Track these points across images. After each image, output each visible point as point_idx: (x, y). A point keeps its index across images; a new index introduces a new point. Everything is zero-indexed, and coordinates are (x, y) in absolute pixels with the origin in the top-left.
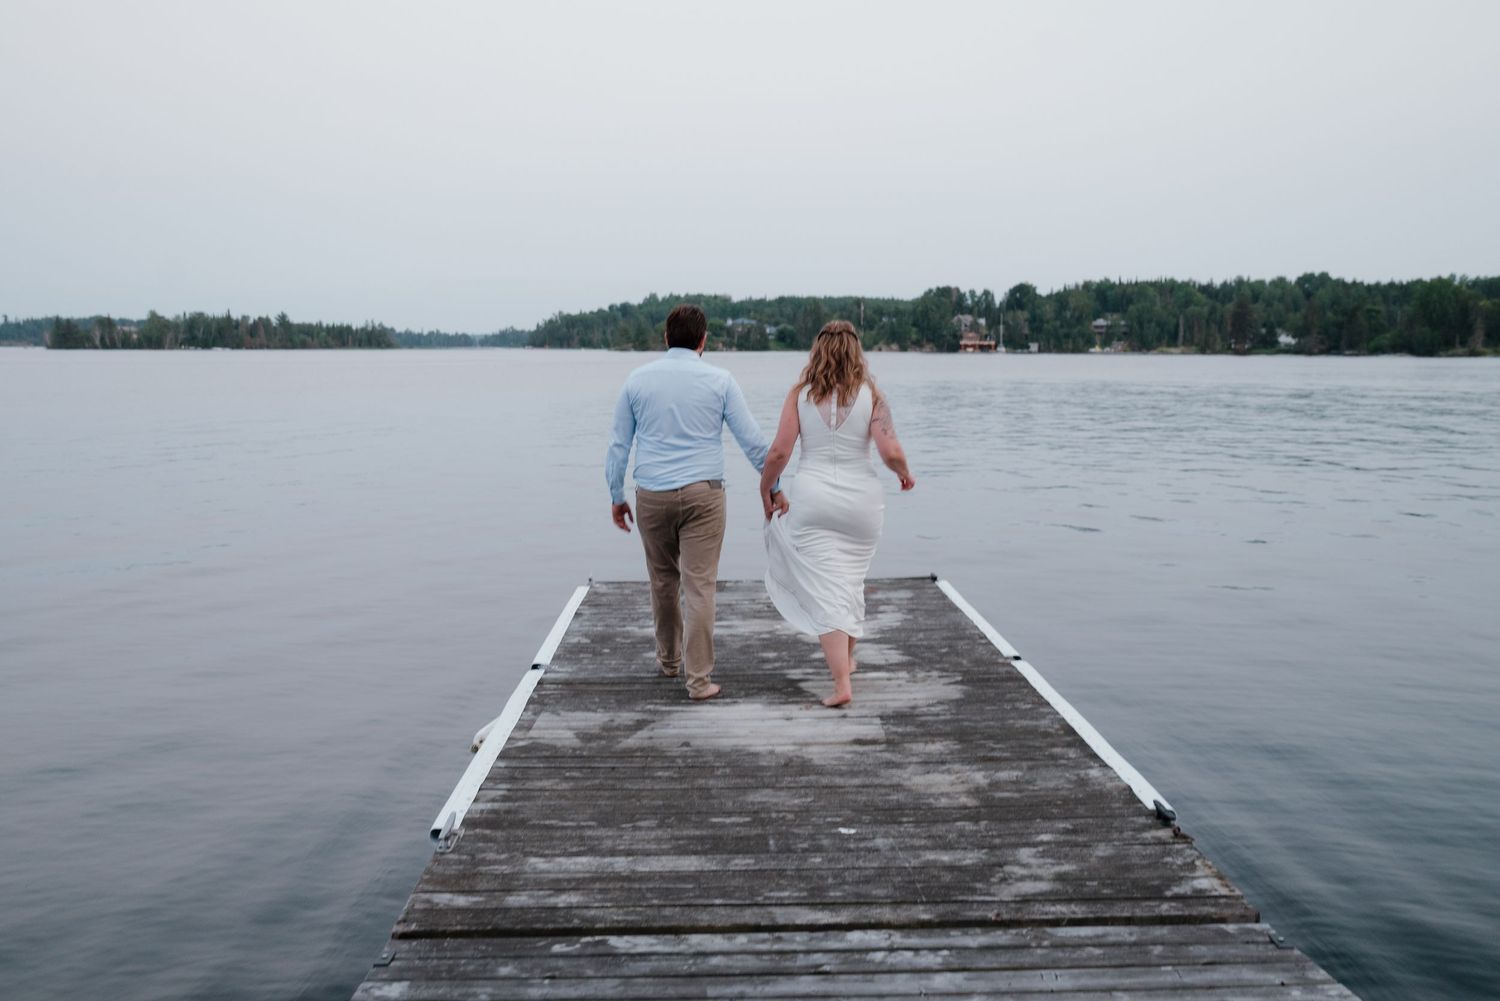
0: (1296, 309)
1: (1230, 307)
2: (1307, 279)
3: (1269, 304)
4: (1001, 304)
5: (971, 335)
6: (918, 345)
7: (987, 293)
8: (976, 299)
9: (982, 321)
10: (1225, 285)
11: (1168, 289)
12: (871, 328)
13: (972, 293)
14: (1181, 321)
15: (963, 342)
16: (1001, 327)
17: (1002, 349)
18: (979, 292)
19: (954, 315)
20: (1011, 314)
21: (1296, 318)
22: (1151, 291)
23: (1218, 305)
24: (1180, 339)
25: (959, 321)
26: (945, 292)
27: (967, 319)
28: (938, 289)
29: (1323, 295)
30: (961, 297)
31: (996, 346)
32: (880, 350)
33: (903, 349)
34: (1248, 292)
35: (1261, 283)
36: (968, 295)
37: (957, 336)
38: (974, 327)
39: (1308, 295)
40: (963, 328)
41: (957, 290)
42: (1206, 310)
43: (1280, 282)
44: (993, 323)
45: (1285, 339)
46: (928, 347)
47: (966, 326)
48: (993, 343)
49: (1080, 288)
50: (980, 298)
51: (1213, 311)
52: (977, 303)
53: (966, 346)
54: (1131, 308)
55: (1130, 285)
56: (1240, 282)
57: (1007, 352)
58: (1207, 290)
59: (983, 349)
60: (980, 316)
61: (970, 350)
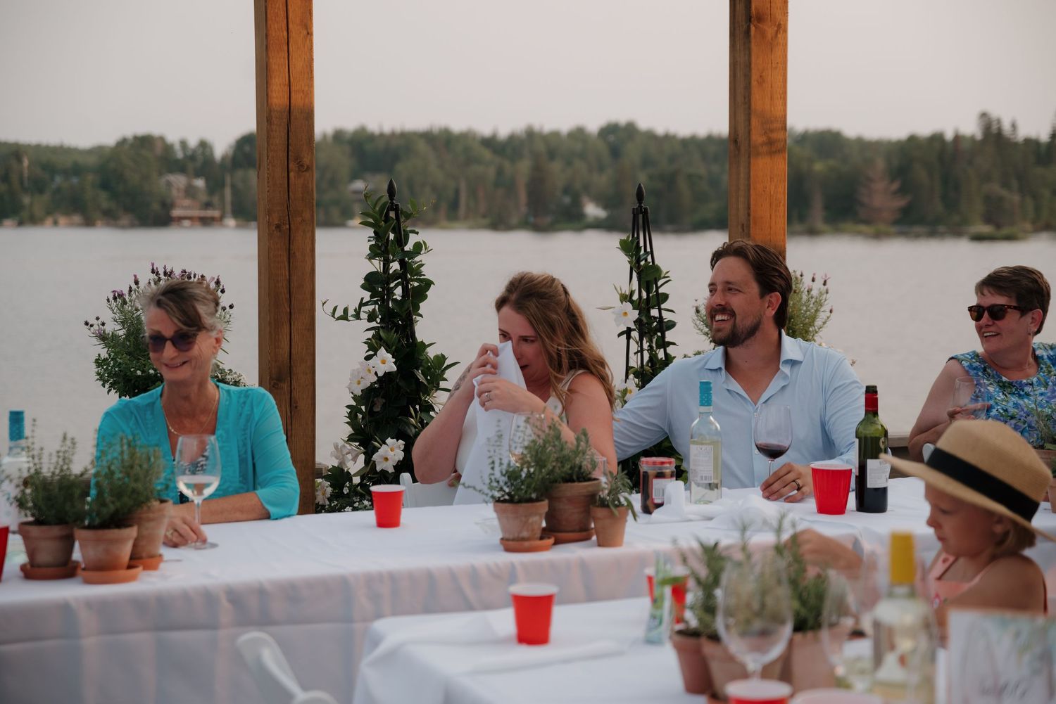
0: (601, 169)
1: (524, 167)
2: (610, 130)
3: (569, 163)
4: (224, 158)
5: (187, 202)
6: (111, 218)
7: (203, 145)
8: (189, 153)
9: (200, 183)
10: (512, 138)
11: (442, 142)
12: (41, 190)
13: (184, 144)
14: (463, 186)
15: (176, 213)
16: (228, 192)
17: (231, 222)
18: (193, 142)
19: (161, 174)
20: (240, 174)
21: (602, 181)
22: (422, 146)
23: (507, 165)
24: (462, 210)
25: (169, 184)
26: (144, 142)
27: (179, 180)
28: (136, 138)
29: (632, 153)
30: (168, 148)
31: (222, 218)
32: (56, 223)
33: (89, 223)
34: (541, 147)
35: (555, 135)
36: (177, 147)
37: (167, 205)
38: (190, 192)
39: (615, 152)
40: (174, 192)
41: (162, 139)
42: (491, 172)
43: (579, 134)
44: (215, 186)
45: (593, 210)
46: (125, 220)
47: (178, 189)
48: (216, 213)
49: (330, 139)
50: (194, 151)
51: (500, 172)
52: (192, 157)
53: (180, 219)
54: (399, 167)
55: (393, 135)
56: (531, 134)
57: (238, 226)
58: (490, 143)
59: (206, 222)
60: (198, 174)
61: (186, 223)
